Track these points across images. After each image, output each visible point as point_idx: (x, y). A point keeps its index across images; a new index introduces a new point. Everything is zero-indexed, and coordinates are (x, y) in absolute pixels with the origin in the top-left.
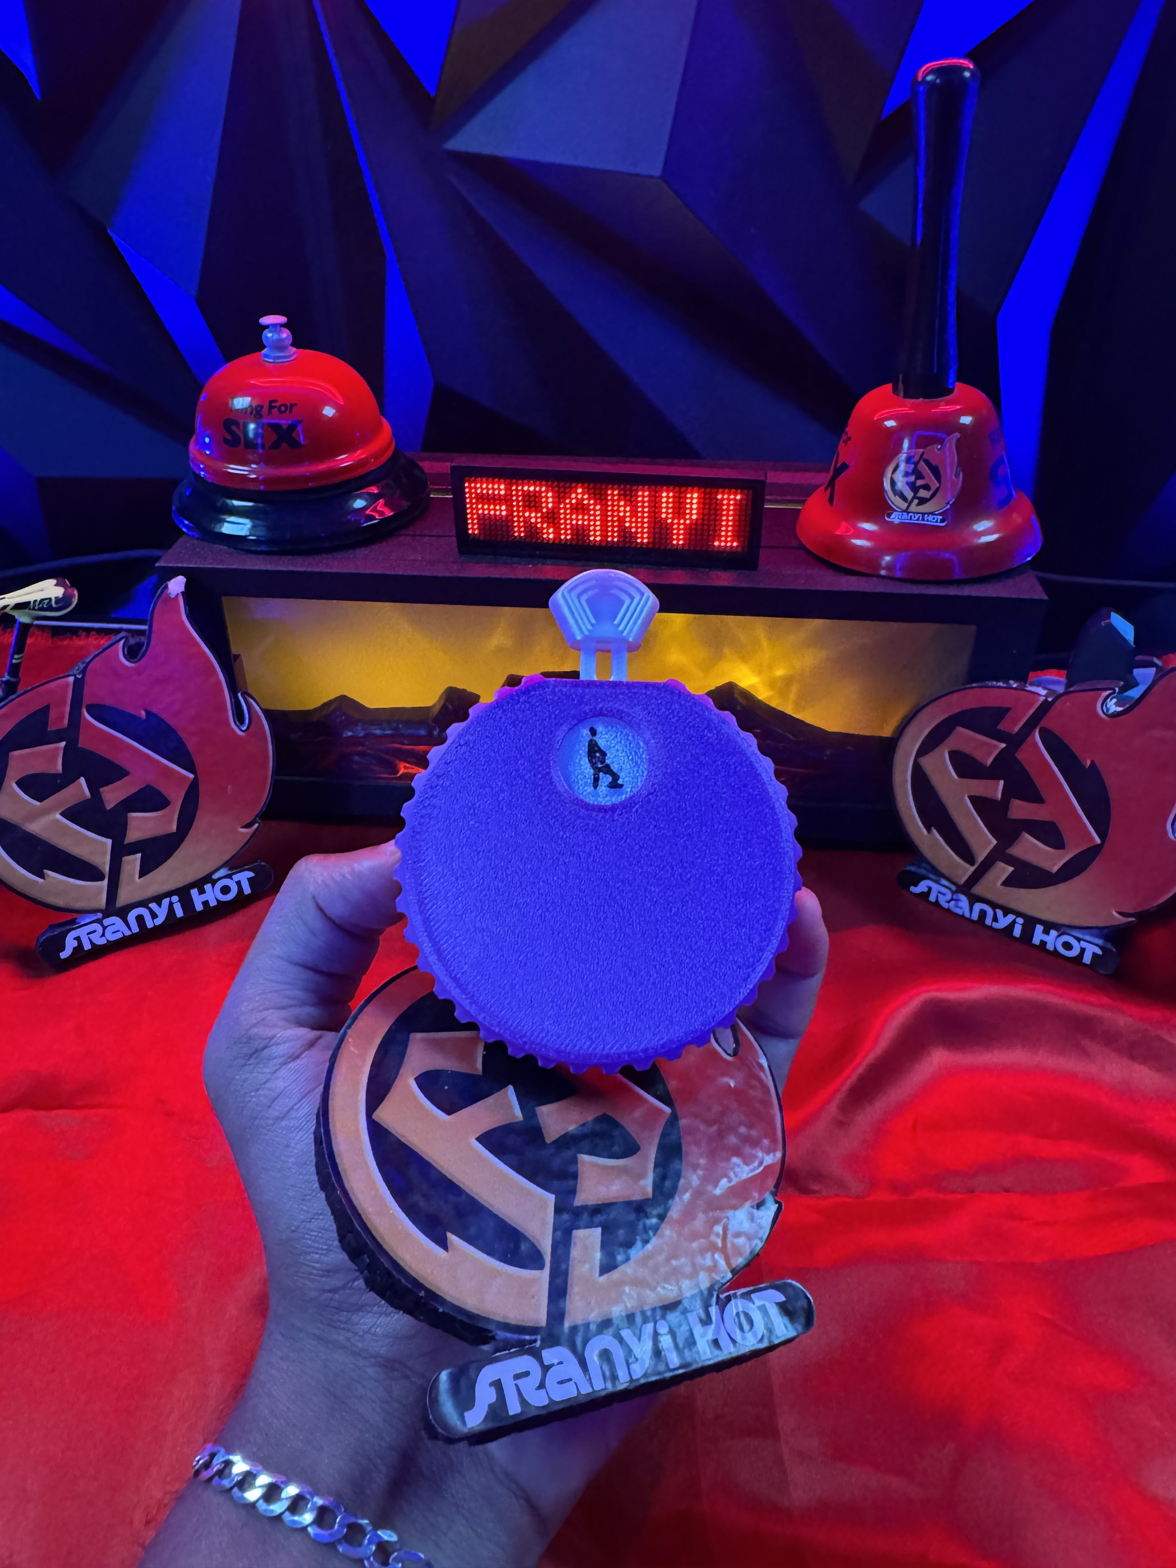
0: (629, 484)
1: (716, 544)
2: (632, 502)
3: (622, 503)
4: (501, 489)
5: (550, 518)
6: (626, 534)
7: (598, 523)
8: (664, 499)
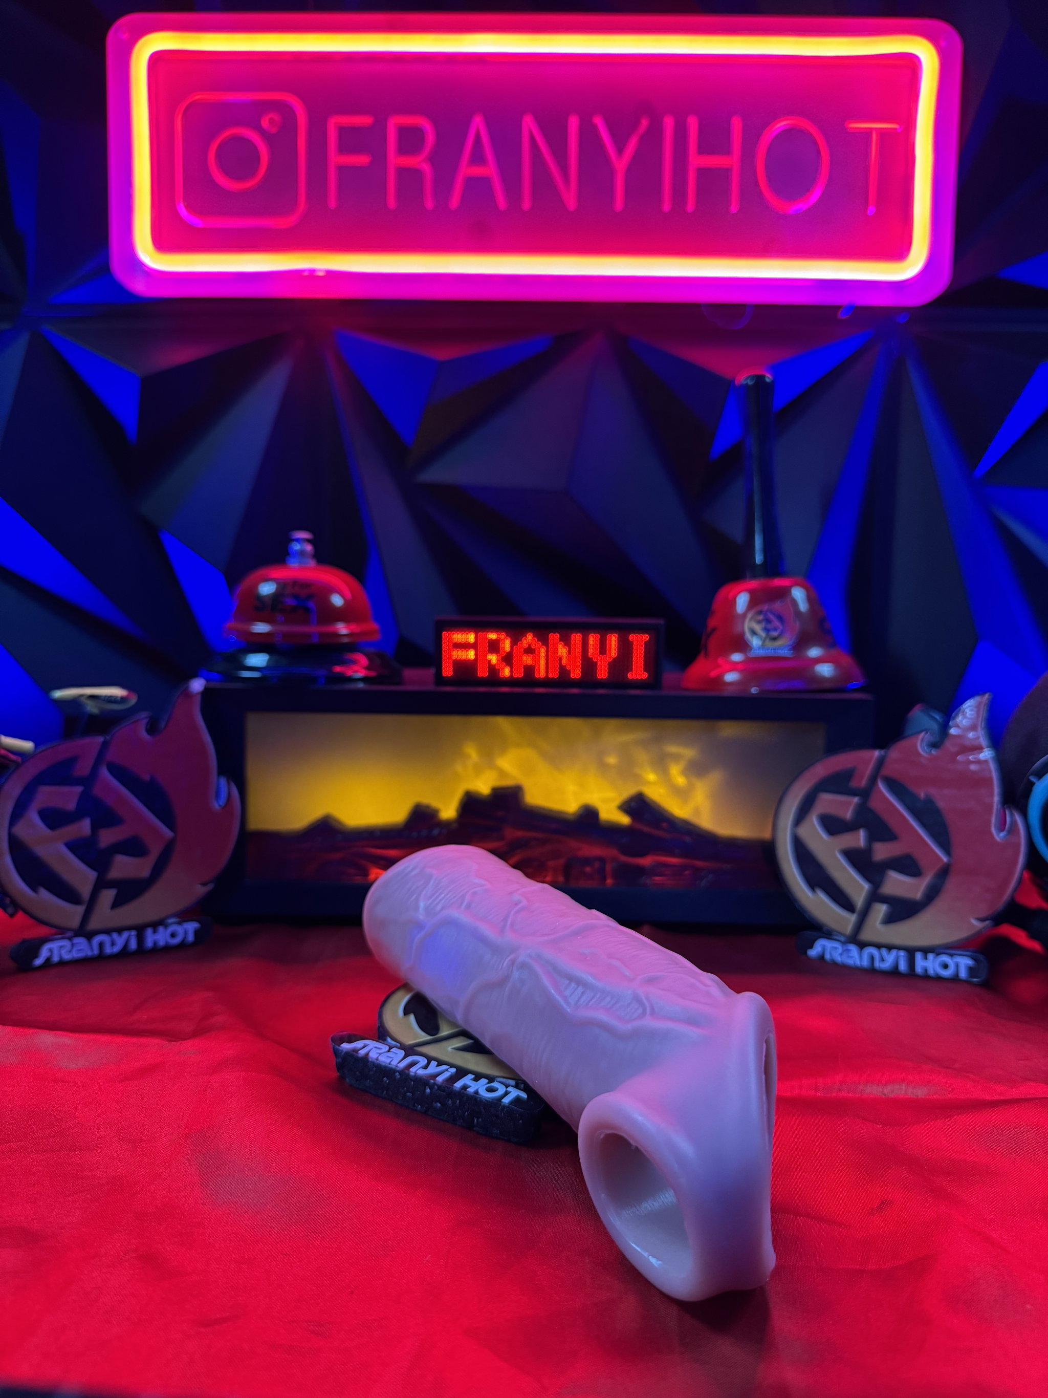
0: (565, 629)
1: (630, 676)
2: (567, 643)
3: (560, 646)
4: (471, 638)
5: (508, 659)
6: (563, 670)
7: (542, 662)
8: (591, 642)
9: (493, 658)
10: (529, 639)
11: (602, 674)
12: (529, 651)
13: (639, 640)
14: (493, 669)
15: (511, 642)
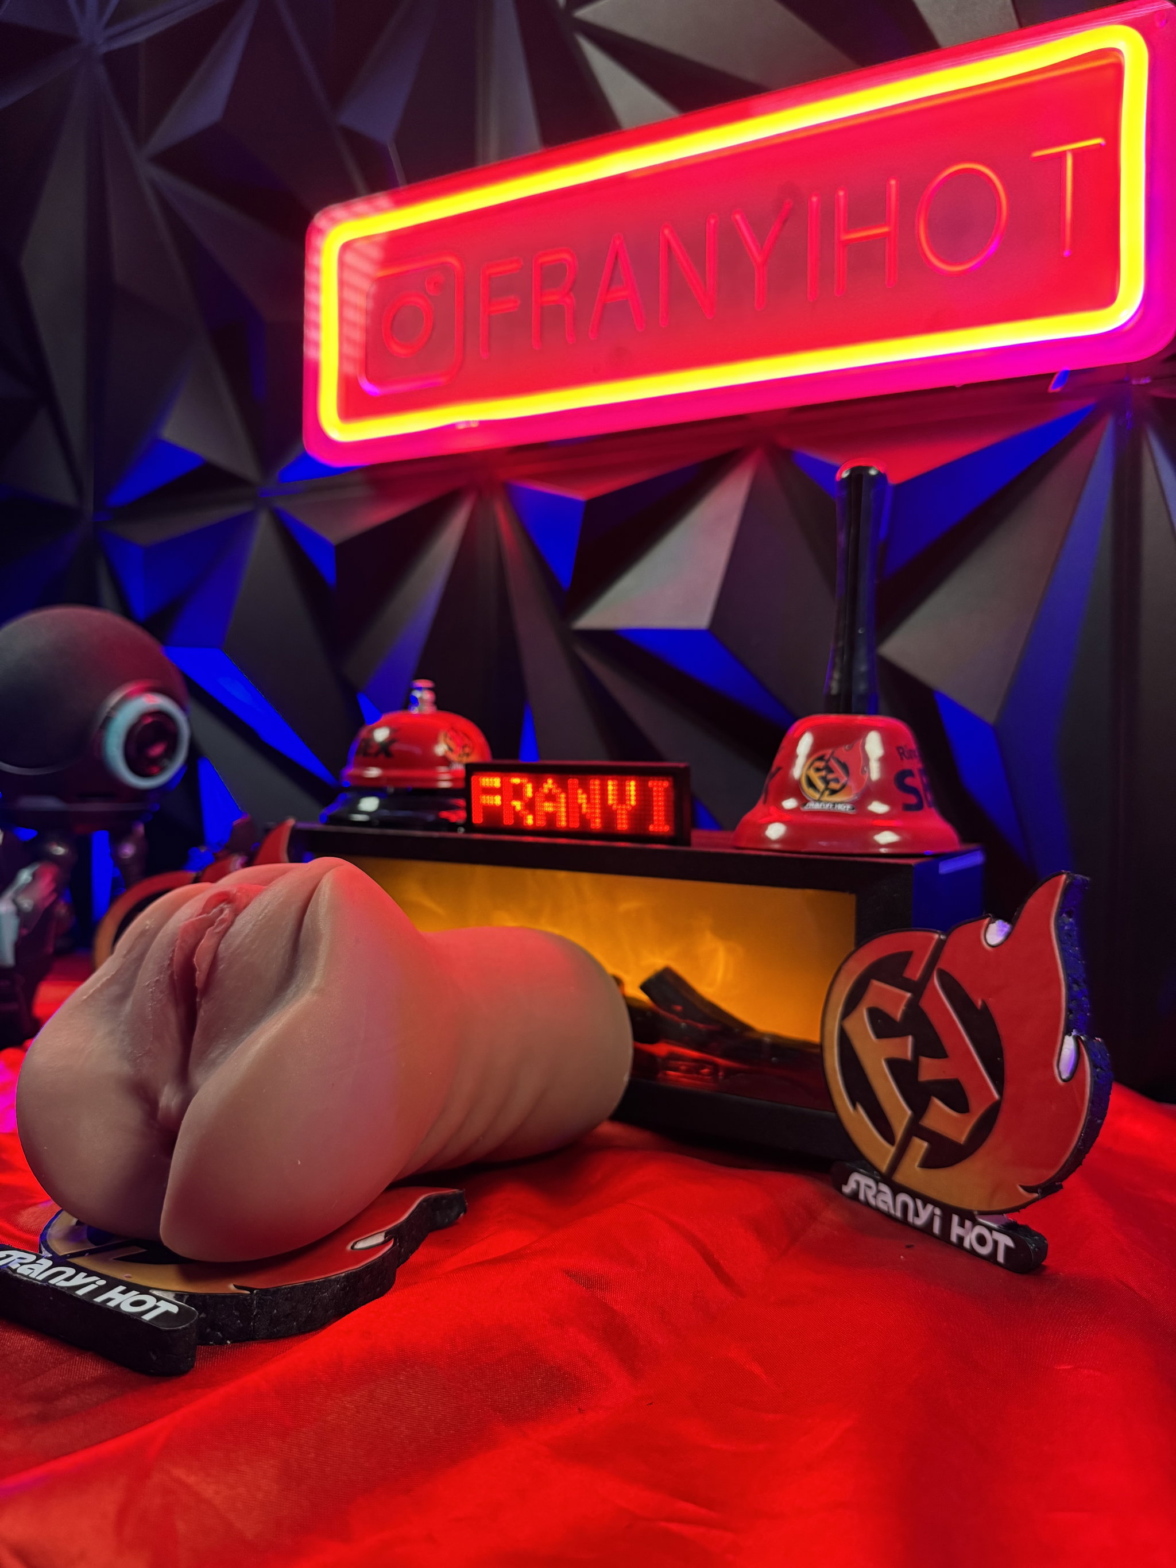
0: (584, 774)
1: (651, 828)
2: (587, 791)
3: (580, 791)
4: (496, 782)
5: (530, 806)
6: (584, 819)
7: (563, 809)
8: (610, 788)
9: (518, 805)
10: (549, 784)
11: (623, 824)
12: (551, 797)
13: (659, 787)
14: (519, 817)
15: (533, 788)
